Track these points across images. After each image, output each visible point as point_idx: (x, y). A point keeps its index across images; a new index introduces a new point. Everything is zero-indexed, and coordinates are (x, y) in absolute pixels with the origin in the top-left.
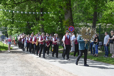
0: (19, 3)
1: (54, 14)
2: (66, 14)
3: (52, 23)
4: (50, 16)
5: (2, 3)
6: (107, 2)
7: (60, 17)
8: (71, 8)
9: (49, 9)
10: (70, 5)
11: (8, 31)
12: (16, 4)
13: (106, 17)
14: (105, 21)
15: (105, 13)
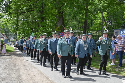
0: (23, 12)
1: (51, 22)
3: (49, 30)
4: (47, 23)
5: (8, 13)
6: (97, 13)
9: (48, 18)
12: (20, 13)
13: (96, 26)
15: (96, 22)
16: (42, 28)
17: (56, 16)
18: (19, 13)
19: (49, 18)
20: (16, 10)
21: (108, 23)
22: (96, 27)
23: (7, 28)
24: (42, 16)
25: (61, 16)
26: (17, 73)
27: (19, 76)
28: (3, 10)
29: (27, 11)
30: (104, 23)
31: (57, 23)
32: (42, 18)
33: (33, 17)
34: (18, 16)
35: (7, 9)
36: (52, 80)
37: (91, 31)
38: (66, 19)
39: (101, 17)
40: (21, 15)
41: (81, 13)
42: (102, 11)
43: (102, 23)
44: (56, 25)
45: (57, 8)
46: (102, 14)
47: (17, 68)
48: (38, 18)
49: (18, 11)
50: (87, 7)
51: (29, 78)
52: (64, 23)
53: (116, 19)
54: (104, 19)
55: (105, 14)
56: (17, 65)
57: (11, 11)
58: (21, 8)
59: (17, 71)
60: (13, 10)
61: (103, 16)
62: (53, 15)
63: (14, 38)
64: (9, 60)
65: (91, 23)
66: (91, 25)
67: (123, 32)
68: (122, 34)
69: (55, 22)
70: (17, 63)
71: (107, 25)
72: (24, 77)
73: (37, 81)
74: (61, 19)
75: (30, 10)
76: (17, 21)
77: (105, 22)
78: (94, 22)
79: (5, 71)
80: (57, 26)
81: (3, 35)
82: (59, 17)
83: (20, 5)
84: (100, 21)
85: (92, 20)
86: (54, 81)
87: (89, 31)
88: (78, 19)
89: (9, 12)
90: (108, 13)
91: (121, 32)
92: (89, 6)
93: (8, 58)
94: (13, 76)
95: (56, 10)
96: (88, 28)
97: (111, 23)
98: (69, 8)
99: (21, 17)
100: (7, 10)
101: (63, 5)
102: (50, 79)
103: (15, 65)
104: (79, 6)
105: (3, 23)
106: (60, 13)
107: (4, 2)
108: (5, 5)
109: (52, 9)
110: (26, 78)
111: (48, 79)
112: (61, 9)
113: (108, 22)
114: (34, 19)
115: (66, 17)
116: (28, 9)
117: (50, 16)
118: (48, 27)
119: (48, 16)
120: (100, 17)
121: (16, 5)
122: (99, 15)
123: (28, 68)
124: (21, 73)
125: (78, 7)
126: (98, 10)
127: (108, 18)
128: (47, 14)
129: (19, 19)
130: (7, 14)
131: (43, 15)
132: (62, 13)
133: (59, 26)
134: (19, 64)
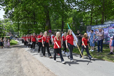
1: (41, 24)
2: (46, 23)
7: (44, 25)
8: (49, 20)
10: (49, 17)
11: (20, 35)
12: (20, 19)
16: (35, 28)
18: (19, 19)
20: (17, 17)
28: (9, 17)
29: (25, 17)
32: (35, 22)
33: (29, 22)
34: (19, 21)
49: (18, 18)
57: (14, 17)
74: (48, 21)
76: (19, 24)
80: (46, 26)
81: (10, 33)
83: (20, 14)
99: (21, 22)
100: (11, 17)
105: (8, 26)
107: (9, 12)
121: (17, 13)
131: (35, 20)
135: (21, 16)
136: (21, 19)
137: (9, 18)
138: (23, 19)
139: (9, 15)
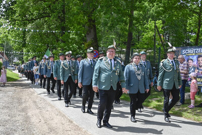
0: (33, 19)
1: (77, 34)
3: (73, 47)
4: (71, 37)
5: (10, 19)
6: (147, 22)
12: (29, 20)
13: (146, 41)
14: (146, 46)
15: (146, 35)
16: (62, 44)
17: (84, 26)
18: (27, 20)
19: (74, 28)
20: (23, 15)
21: (163, 37)
22: (146, 44)
23: (7, 44)
24: (63, 26)
25: (92, 25)
26: (23, 114)
27: (27, 119)
29: (40, 16)
30: (157, 37)
31: (85, 36)
32: (64, 29)
33: (49, 27)
34: (25, 25)
35: (9, 13)
36: (77, 124)
37: (138, 49)
38: (100, 31)
39: (153, 27)
40: (29, 23)
41: (122, 21)
42: (155, 18)
43: (155, 36)
44: (84, 40)
45: (85, 13)
46: (155, 23)
47: (24, 105)
48: (57, 28)
49: (25, 17)
50: (132, 12)
51: (43, 121)
52: (98, 37)
53: (176, 32)
54: (158, 31)
55: (159, 23)
56: (23, 101)
57: (15, 17)
58: (30, 12)
59: (24, 110)
60: (17, 15)
61: (156, 27)
62: (79, 23)
63: (19, 59)
64: (10, 93)
65: (139, 36)
66: (138, 40)
67: (187, 52)
68: (185, 54)
69: (83, 35)
70: (24, 97)
71: (161, 40)
72: (34, 120)
73: (54, 125)
74: (92, 30)
75: (44, 15)
77: (159, 35)
78: (143, 35)
79: (6, 111)
80: (86, 41)
82: (89, 27)
83: (28, 7)
84: (151, 34)
85: (139, 32)
86: (80, 126)
87: (134, 48)
88: (119, 31)
89: (12, 19)
90: (164, 22)
91: (184, 52)
92: (135, 10)
93: (10, 90)
94: (18, 118)
95: (84, 17)
96: (133, 45)
97: (169, 37)
98: (105, 14)
99: (29, 26)
100: (8, 15)
101: (95, 8)
102: (74, 122)
103: (19, 101)
104: (119, 10)
106: (90, 20)
107: (4, 2)
108: (4, 7)
109: (78, 14)
110: (38, 121)
111: (72, 122)
112: (93, 14)
113: (163, 35)
114: (50, 30)
115: (100, 28)
116: (41, 14)
117: (76, 25)
118: (71, 42)
119: (73, 25)
120: (151, 28)
121: (22, 7)
122: (151, 24)
123: (40, 106)
124: (30, 114)
125: (119, 12)
126: (149, 17)
127: (164, 30)
128: (70, 22)
129: (27, 30)
130: (8, 21)
131: (65, 23)
132: (94, 21)
133: (88, 41)
134: (27, 100)
135: (32, 14)
136: (32, 21)
137: (4, 16)
138: (35, 20)
139: (4, 10)
